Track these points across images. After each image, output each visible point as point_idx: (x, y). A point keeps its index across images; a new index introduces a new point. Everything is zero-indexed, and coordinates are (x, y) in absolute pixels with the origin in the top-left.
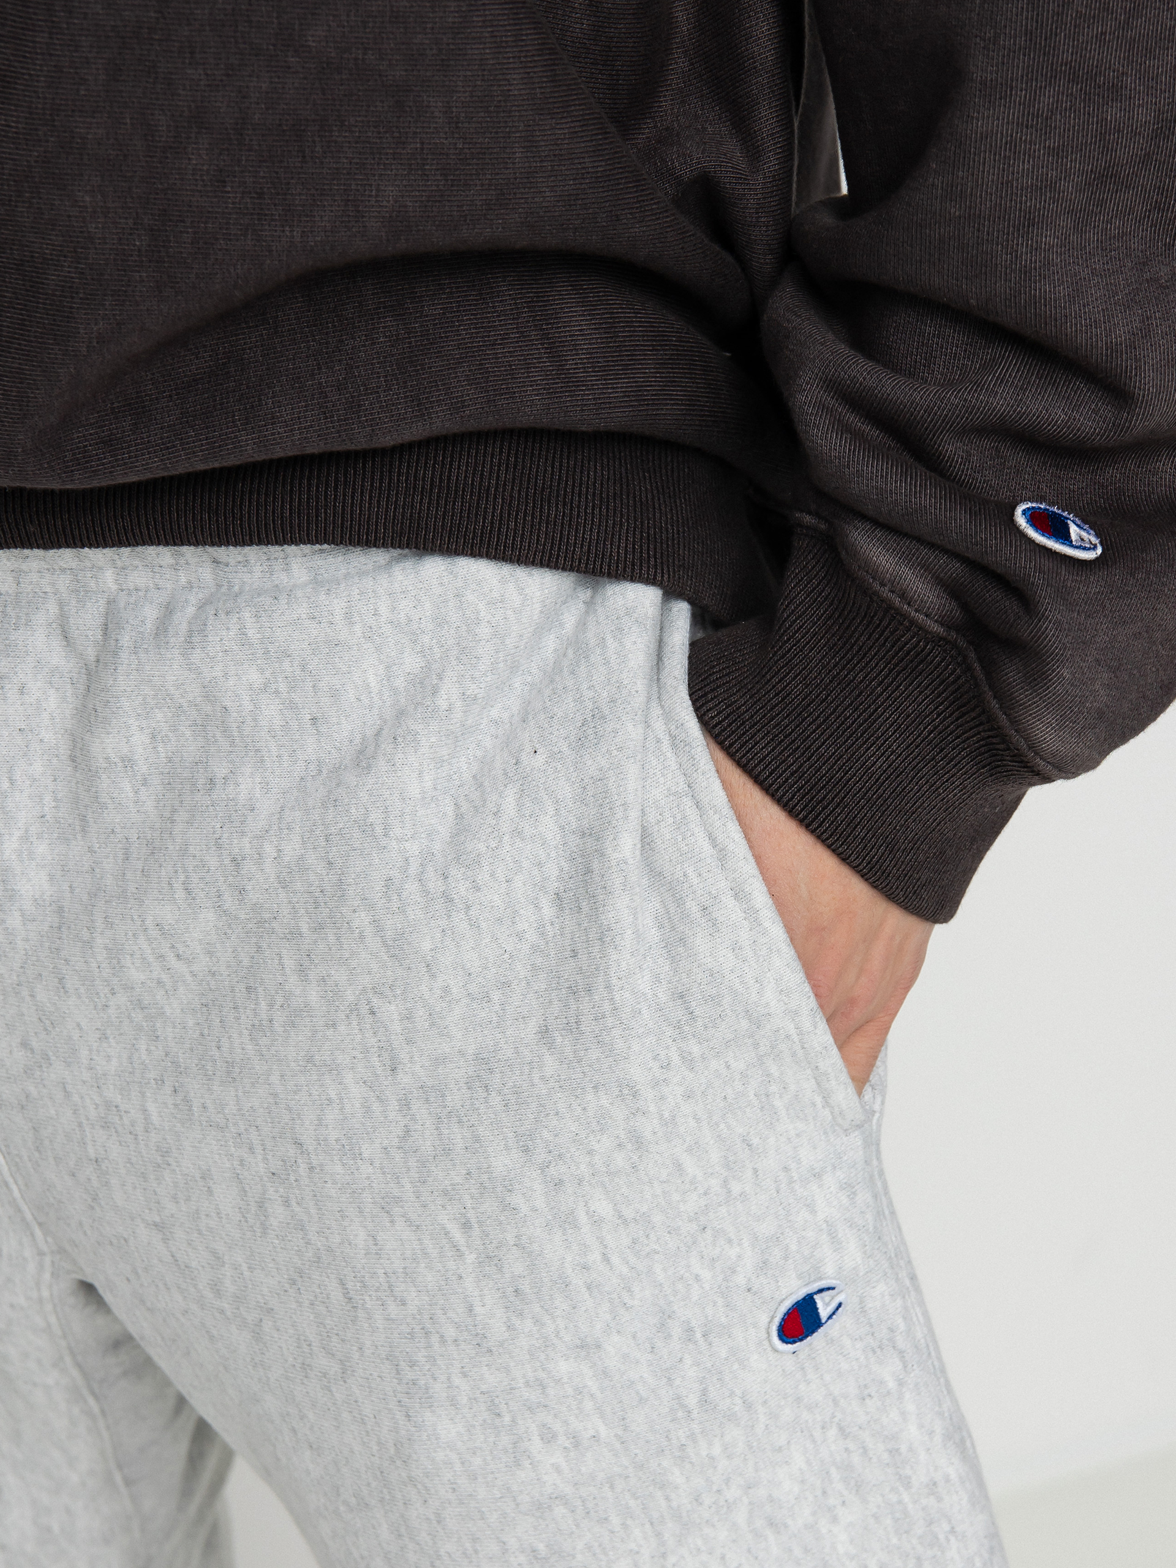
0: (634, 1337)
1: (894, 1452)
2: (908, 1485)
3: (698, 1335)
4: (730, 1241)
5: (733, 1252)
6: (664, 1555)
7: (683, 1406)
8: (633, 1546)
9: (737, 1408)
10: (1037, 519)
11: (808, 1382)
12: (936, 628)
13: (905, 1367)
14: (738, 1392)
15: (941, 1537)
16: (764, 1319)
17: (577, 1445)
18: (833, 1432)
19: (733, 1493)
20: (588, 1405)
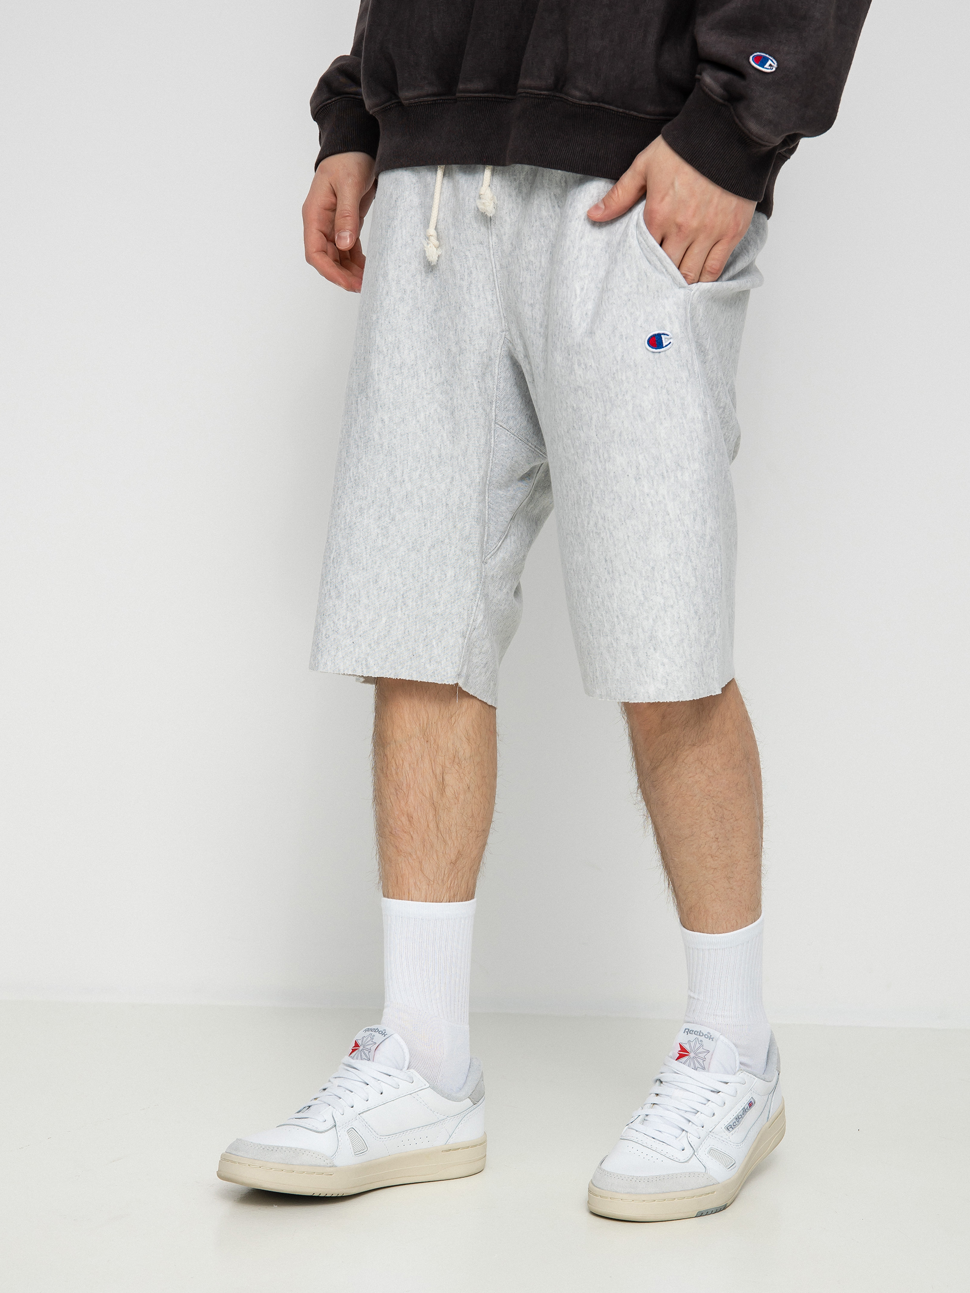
0: (605, 333)
1: (683, 404)
2: (686, 418)
3: (624, 337)
4: (637, 309)
5: (638, 313)
6: (606, 415)
7: (616, 359)
8: (598, 409)
9: (631, 364)
10: (757, 60)
11: (658, 368)
12: (721, 101)
13: (690, 375)
14: (633, 358)
15: (694, 438)
16: (644, 336)
17: (586, 368)
18: (664, 391)
19: (628, 397)
20: (590, 354)
